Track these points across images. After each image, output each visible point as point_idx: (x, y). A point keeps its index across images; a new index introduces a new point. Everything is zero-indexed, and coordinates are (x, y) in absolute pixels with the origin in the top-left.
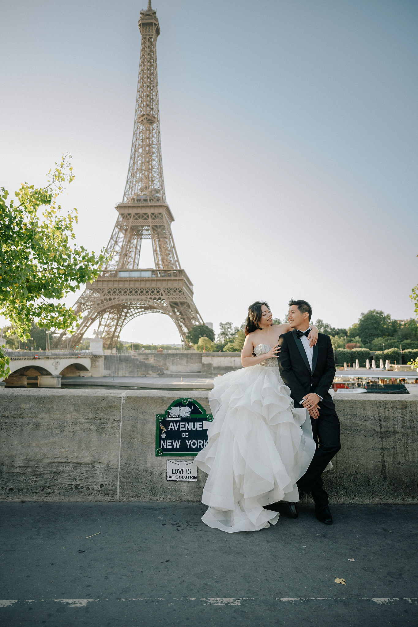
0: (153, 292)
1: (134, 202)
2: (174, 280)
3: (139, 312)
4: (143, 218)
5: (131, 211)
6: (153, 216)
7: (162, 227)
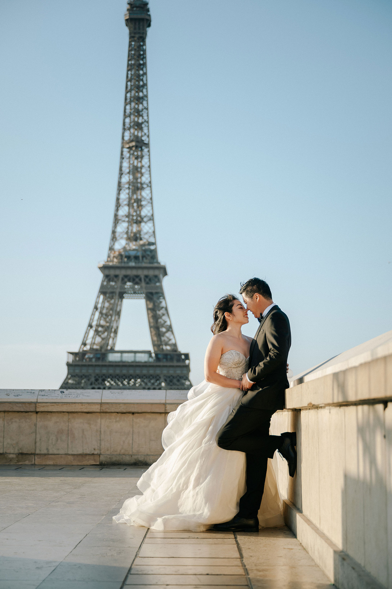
4: (134, 282)
5: (117, 272)
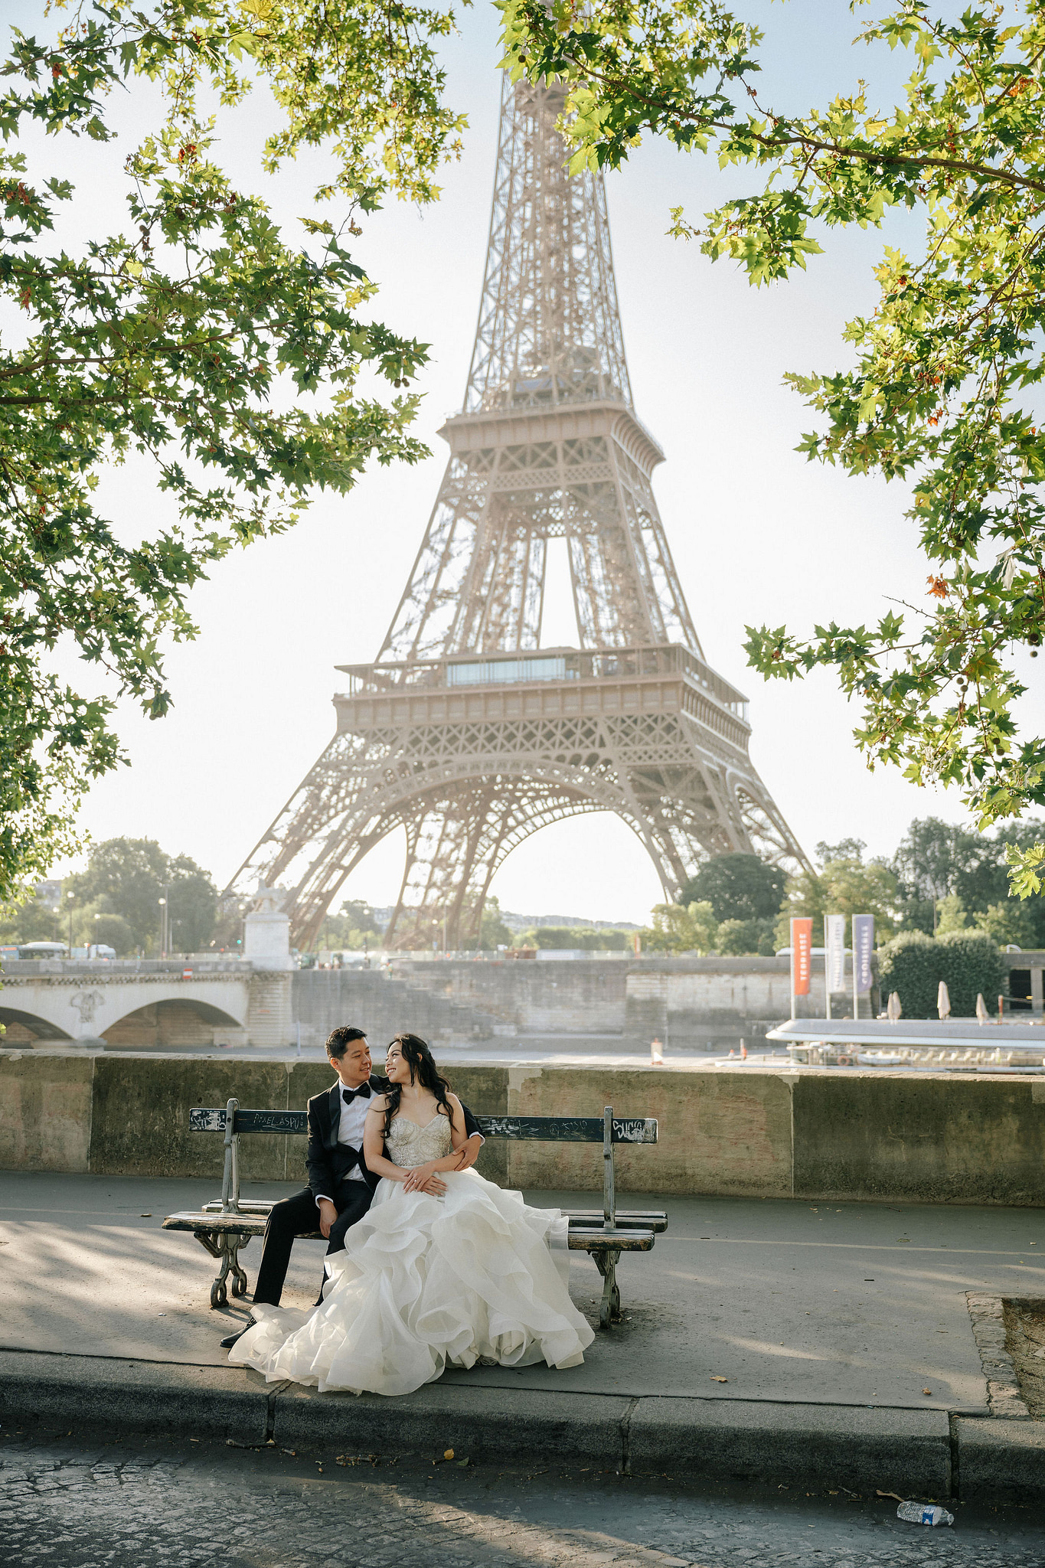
0: (569, 734)
1: (503, 403)
2: (644, 686)
3: (550, 810)
4: (536, 463)
5: (492, 439)
6: (573, 452)
7: (605, 490)
